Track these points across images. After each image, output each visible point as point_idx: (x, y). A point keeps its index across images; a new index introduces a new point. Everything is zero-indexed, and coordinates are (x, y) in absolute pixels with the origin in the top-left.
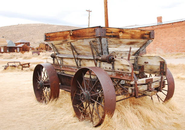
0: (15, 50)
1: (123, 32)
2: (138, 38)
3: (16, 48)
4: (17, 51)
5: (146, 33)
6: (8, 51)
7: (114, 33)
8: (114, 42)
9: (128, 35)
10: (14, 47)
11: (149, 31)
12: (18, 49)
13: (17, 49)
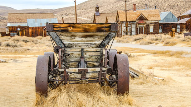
0: (174, 29)
1: (73, 27)
2: (93, 32)
3: (175, 25)
4: (176, 31)
5: (104, 26)
6: (160, 31)
7: (62, 27)
8: (65, 35)
9: (79, 29)
10: (172, 24)
11: (110, 24)
12: (179, 27)
13: (176, 27)
